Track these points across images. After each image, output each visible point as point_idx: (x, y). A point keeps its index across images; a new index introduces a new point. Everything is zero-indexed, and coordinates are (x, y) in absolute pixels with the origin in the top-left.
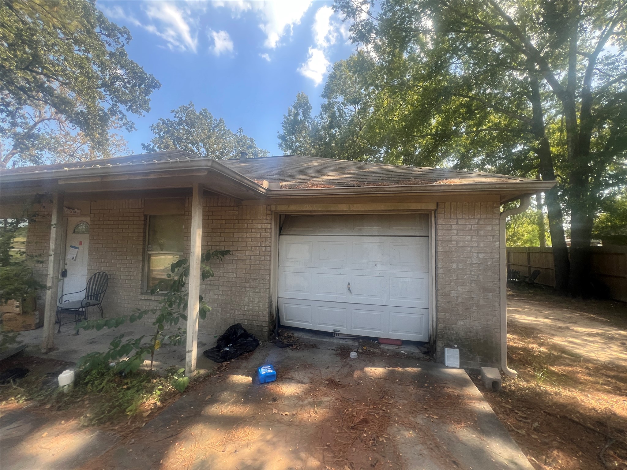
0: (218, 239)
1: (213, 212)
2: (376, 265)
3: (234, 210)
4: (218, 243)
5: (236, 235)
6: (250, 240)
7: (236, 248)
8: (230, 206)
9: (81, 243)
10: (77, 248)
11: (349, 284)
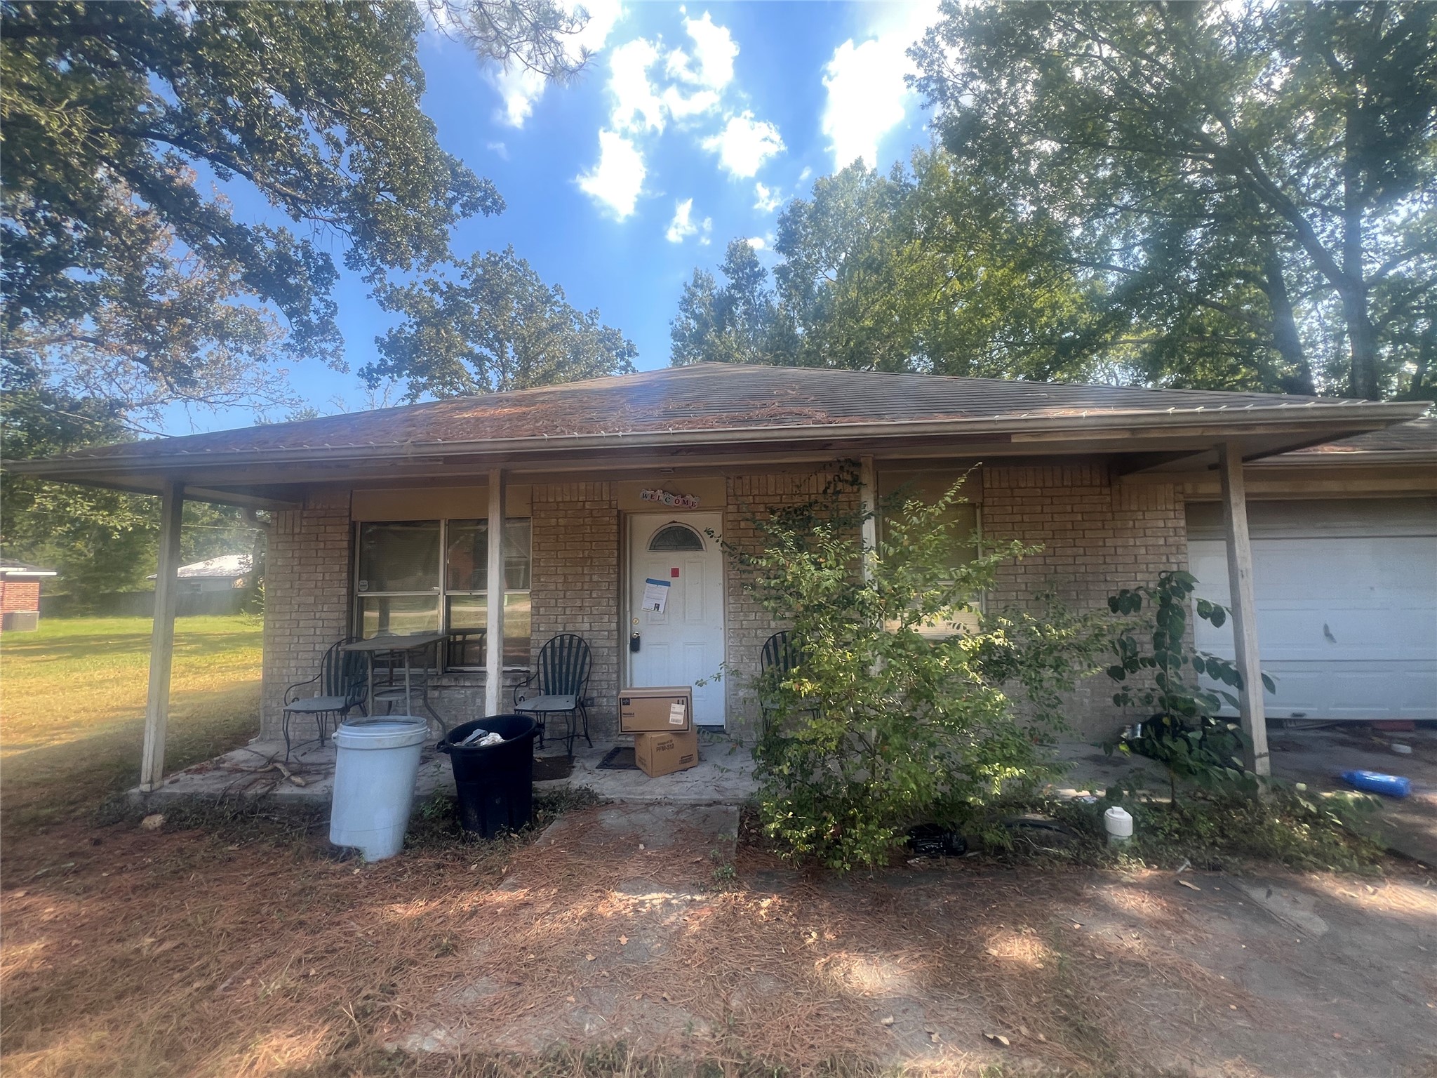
0: (1069, 552)
1: (1052, 497)
2: (1372, 588)
3: (1100, 494)
4: (1071, 560)
5: (1109, 542)
6: (1143, 551)
7: (1113, 568)
8: (1091, 486)
9: (675, 573)
10: (667, 584)
11: (1326, 627)
